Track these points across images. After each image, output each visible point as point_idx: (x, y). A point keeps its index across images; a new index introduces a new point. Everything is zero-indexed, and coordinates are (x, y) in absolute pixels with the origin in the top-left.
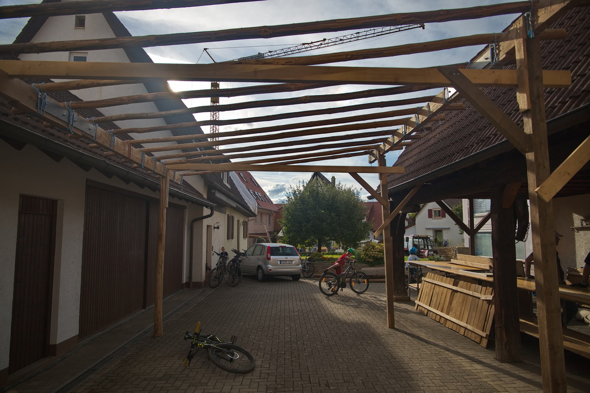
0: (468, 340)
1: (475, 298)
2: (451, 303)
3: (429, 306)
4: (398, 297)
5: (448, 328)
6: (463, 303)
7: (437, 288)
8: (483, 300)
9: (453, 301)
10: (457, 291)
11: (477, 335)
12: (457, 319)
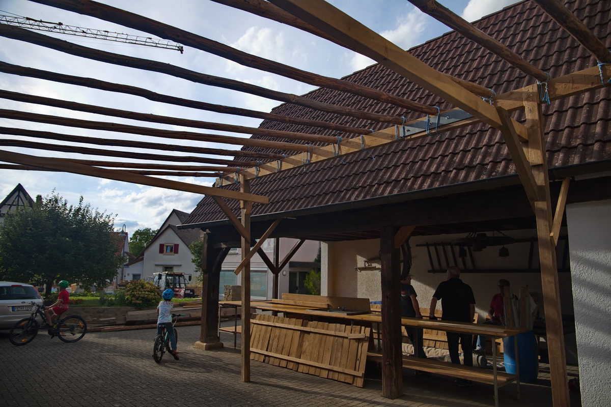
0: (336, 382)
1: (337, 338)
2: (300, 345)
3: (267, 350)
4: (211, 344)
5: (302, 373)
6: (321, 344)
7: (277, 331)
8: (350, 339)
9: (304, 343)
10: (309, 333)
11: (346, 376)
12: (314, 361)
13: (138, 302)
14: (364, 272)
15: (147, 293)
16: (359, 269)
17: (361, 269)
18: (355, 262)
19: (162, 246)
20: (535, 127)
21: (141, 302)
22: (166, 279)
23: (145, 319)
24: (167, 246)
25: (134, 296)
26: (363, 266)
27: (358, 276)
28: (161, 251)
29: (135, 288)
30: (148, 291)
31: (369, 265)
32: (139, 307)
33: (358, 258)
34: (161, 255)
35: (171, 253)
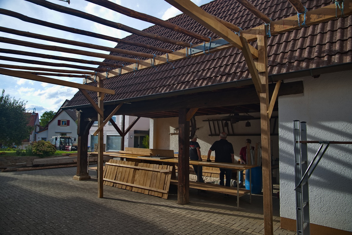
0: (153, 196)
1: (154, 172)
2: (134, 176)
3: (115, 180)
4: (83, 177)
5: (134, 192)
6: (145, 176)
7: (121, 169)
8: (161, 173)
9: (136, 175)
10: (139, 169)
11: (159, 193)
12: (141, 185)
13: (41, 153)
14: (174, 136)
15: (46, 148)
16: (171, 134)
17: (172, 134)
18: (169, 130)
19: (59, 121)
20: (262, 50)
21: (42, 153)
22: (60, 140)
23: (45, 163)
24: (63, 121)
25: (38, 150)
26: (173, 132)
27: (170, 138)
28: (59, 124)
29: (39, 145)
30: (47, 147)
31: (176, 132)
32: (41, 156)
33: (170, 128)
34: (59, 126)
35: (65, 126)
